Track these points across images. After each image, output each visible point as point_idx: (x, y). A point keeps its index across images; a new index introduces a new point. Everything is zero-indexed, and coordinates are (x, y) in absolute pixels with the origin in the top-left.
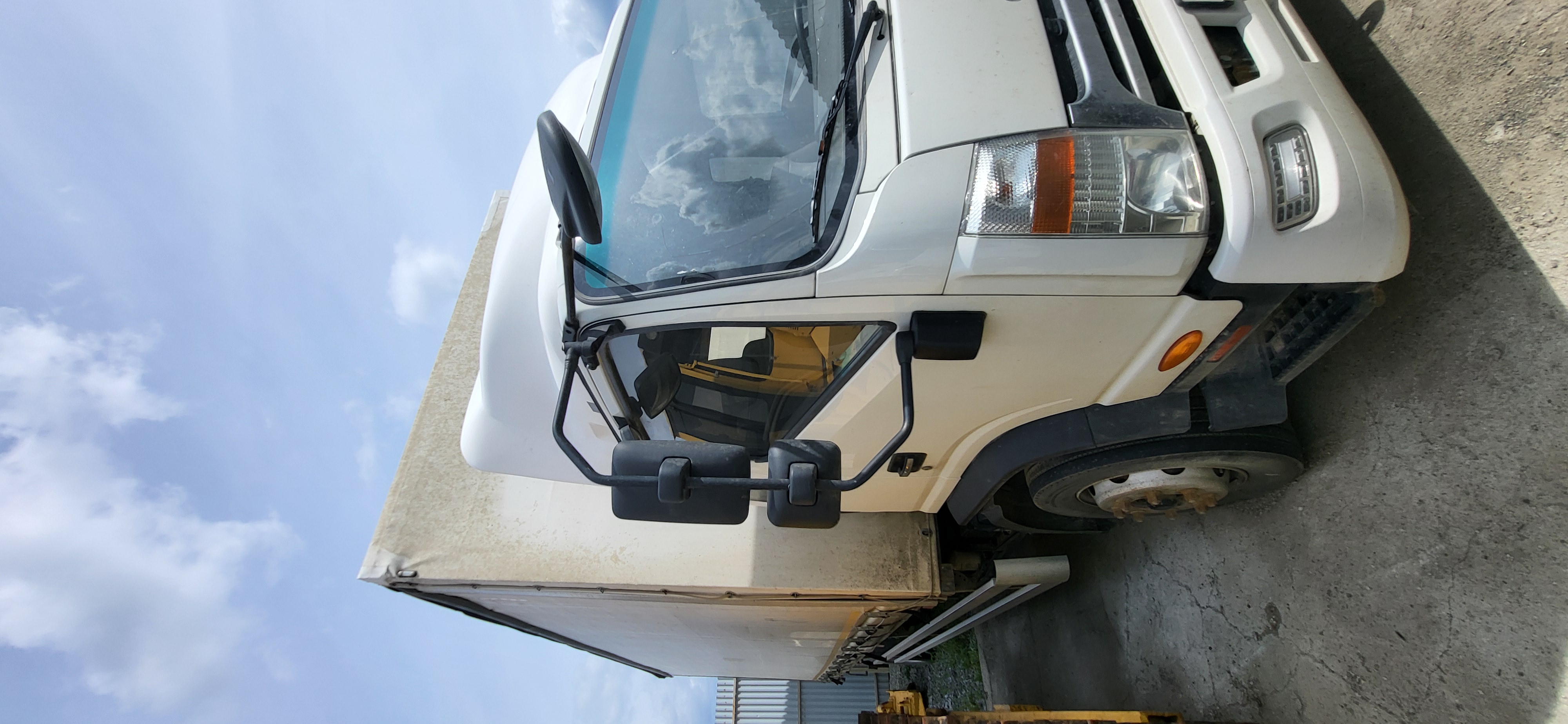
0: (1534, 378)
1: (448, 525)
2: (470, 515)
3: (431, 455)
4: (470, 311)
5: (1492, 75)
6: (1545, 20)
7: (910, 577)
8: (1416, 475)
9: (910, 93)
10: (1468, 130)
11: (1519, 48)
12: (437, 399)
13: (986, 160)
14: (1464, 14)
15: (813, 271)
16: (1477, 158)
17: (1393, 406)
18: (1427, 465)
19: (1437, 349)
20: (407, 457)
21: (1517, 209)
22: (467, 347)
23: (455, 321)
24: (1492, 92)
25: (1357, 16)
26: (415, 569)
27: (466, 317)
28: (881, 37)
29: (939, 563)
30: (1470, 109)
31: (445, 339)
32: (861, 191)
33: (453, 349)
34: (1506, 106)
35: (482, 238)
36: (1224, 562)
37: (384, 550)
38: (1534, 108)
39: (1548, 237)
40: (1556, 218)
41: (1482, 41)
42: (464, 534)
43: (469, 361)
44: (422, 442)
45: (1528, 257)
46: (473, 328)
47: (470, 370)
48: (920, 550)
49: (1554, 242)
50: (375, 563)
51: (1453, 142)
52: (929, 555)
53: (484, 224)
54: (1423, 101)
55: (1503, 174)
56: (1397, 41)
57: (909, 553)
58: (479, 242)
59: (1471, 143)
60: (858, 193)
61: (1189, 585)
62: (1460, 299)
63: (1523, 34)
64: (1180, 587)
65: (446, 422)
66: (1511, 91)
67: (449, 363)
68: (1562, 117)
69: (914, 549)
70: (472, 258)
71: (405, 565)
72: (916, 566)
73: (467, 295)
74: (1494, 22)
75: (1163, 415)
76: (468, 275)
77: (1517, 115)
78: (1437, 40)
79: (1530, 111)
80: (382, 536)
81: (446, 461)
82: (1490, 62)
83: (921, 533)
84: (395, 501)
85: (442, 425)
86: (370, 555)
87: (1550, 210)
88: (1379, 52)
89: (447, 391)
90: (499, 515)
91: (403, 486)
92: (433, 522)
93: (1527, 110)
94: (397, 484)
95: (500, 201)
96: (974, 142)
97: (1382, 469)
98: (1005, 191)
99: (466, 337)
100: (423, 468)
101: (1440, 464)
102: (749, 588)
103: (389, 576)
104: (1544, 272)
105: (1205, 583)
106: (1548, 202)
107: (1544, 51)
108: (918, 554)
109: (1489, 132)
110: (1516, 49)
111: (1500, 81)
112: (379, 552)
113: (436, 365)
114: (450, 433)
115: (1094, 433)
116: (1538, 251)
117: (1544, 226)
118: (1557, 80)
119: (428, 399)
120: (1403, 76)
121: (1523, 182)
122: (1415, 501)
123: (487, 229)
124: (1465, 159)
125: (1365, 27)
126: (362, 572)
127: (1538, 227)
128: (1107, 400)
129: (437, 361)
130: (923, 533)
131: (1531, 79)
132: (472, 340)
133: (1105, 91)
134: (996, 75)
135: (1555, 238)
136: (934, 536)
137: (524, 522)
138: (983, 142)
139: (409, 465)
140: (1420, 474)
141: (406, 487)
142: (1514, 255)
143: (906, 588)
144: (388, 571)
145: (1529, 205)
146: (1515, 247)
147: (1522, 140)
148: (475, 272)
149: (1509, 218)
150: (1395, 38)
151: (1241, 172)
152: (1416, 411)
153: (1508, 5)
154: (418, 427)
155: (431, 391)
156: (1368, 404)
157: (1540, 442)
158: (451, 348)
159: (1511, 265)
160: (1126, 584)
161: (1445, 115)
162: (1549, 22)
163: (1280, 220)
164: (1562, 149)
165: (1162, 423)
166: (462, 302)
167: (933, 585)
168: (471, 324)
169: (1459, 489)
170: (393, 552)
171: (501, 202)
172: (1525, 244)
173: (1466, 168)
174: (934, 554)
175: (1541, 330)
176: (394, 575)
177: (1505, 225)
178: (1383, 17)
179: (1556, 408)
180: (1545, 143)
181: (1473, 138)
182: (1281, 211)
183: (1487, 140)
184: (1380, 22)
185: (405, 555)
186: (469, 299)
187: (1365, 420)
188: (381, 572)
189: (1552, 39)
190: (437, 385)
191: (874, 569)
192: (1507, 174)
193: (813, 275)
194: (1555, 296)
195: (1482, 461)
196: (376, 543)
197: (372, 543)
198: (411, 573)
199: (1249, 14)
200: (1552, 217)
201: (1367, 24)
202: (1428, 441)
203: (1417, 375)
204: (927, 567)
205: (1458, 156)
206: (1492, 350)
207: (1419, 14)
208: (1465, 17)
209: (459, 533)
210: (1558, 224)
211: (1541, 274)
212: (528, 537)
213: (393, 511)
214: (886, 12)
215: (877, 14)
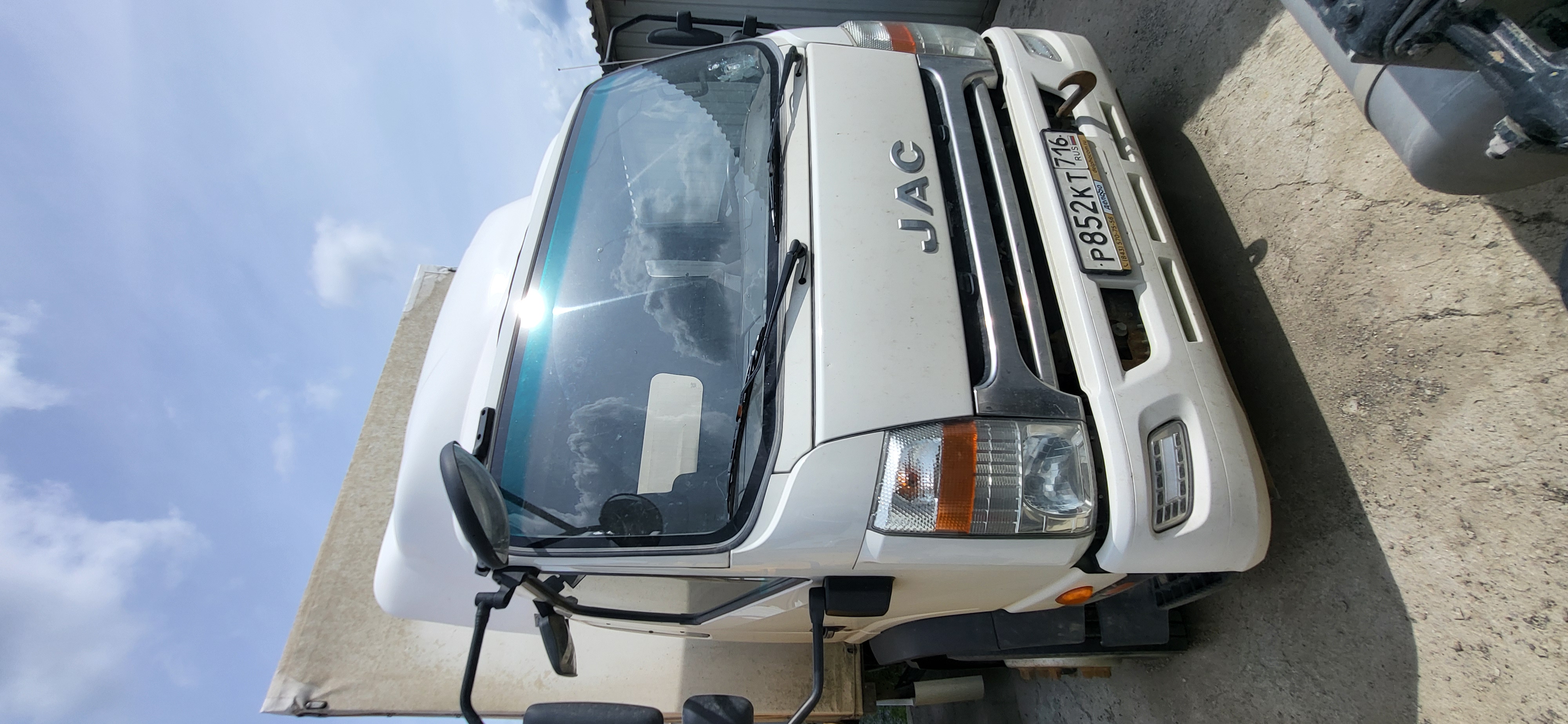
0: (1372, 640)
1: (362, 648)
2: (387, 637)
3: (344, 569)
4: (390, 403)
5: (1350, 352)
6: (1393, 322)
7: (834, 698)
8: (1278, 689)
9: (826, 365)
10: (1329, 393)
11: (1372, 338)
12: (351, 504)
13: (895, 449)
14: (1331, 286)
15: (726, 550)
16: (1335, 422)
17: (1262, 618)
18: (1286, 683)
19: (1297, 582)
20: (318, 571)
21: (1365, 483)
22: (385, 445)
23: (371, 415)
24: (1350, 367)
25: (1246, 246)
26: (325, 700)
27: (386, 410)
28: (802, 281)
29: (862, 682)
30: (1332, 374)
31: (361, 435)
32: (776, 470)
33: (370, 447)
34: (1359, 385)
35: (405, 319)
36: (1119, 704)
37: (291, 680)
38: (1381, 398)
39: (1387, 519)
40: (1394, 505)
41: (1342, 318)
42: (379, 659)
43: (388, 461)
44: (333, 554)
45: (1372, 531)
46: (393, 422)
47: (388, 471)
48: (844, 669)
49: (1391, 526)
50: (281, 694)
51: (1317, 398)
52: (853, 673)
53: (407, 303)
54: (1295, 349)
55: (1355, 446)
56: (1276, 284)
57: (834, 671)
58: (400, 324)
59: (1331, 406)
60: (773, 473)
61: (1090, 712)
62: (1317, 544)
63: (1376, 327)
64: (1082, 712)
65: (361, 531)
66: (1364, 373)
67: (366, 463)
68: (1402, 416)
69: (839, 668)
70: (392, 342)
71: (315, 695)
72: (840, 686)
73: (387, 385)
74: (1353, 304)
75: (1061, 627)
76: (388, 362)
77: (1368, 397)
78: (1308, 299)
79: (1378, 399)
80: (290, 663)
81: (361, 576)
82: (1349, 339)
83: (846, 650)
84: (305, 622)
85: (356, 535)
86: (275, 685)
87: (1390, 495)
88: (1262, 288)
89: (363, 496)
90: (418, 637)
91: (313, 605)
92: (346, 646)
93: (1376, 396)
94: (307, 603)
95: (425, 276)
96: (885, 429)
97: (1250, 672)
98: (913, 479)
99: (384, 433)
100: (335, 584)
101: (1297, 686)
102: (676, 713)
103: (296, 708)
104: (1384, 549)
105: (1104, 717)
106: (1388, 488)
107: (1391, 349)
108: (843, 673)
109: (1345, 403)
110: (1369, 337)
111: (1354, 360)
112: (285, 681)
113: (352, 465)
114: (365, 543)
115: (998, 638)
116: (1379, 528)
117: (1385, 508)
118: (1400, 380)
119: (342, 504)
120: (1280, 318)
121: (1370, 461)
122: (1276, 713)
123: (410, 309)
124: (1326, 419)
125: (1252, 258)
126: (266, 704)
127: (1380, 506)
128: (1011, 609)
129: (352, 460)
130: (849, 650)
131: (1380, 371)
132: (391, 436)
133: (1009, 373)
134: (909, 348)
135: (1393, 522)
136: (858, 653)
137: (444, 645)
138: (892, 430)
139: (319, 581)
140: (1281, 689)
141: (315, 606)
142: (1360, 523)
143: (830, 710)
144: (295, 703)
145: (1374, 483)
146: (1361, 517)
147: (1371, 421)
148: (395, 359)
149: (1358, 489)
150: (1275, 280)
151: (1126, 478)
152: (1280, 631)
153: (1365, 294)
154: (331, 537)
155: (345, 496)
156: (1242, 608)
157: (1375, 699)
158: (368, 446)
159: (1358, 532)
160: (1037, 691)
161: (1312, 371)
162: (1396, 326)
163: (1159, 521)
164: (1401, 444)
165: (1060, 634)
166: (381, 392)
167: (856, 706)
168: (389, 418)
169: (1310, 715)
170: (301, 681)
171: (426, 278)
172: (1369, 517)
173: (1326, 427)
174: (858, 673)
175: (1379, 600)
176: (301, 706)
177: (1354, 493)
178: (1266, 257)
179: (1387, 674)
180: (1388, 433)
181: (1333, 402)
182: (1160, 512)
183: (1344, 409)
184: (1264, 260)
185: (315, 684)
186: (389, 389)
187: (1239, 621)
188: (287, 703)
189: (1397, 342)
190: (352, 488)
191: (800, 689)
192: (1358, 447)
193: (727, 553)
194: (1390, 574)
195: (1329, 698)
196: (282, 671)
197: (277, 672)
198: (320, 704)
199: (1145, 282)
200: (1391, 502)
201: (1253, 257)
202: (1287, 661)
203: (1282, 599)
204: (850, 687)
205: (1320, 413)
206: (1340, 601)
207: (1296, 268)
208: (1331, 289)
209: (373, 658)
210: (1396, 510)
211: (1381, 549)
212: (448, 661)
213: (302, 634)
214: (809, 249)
215: (800, 251)
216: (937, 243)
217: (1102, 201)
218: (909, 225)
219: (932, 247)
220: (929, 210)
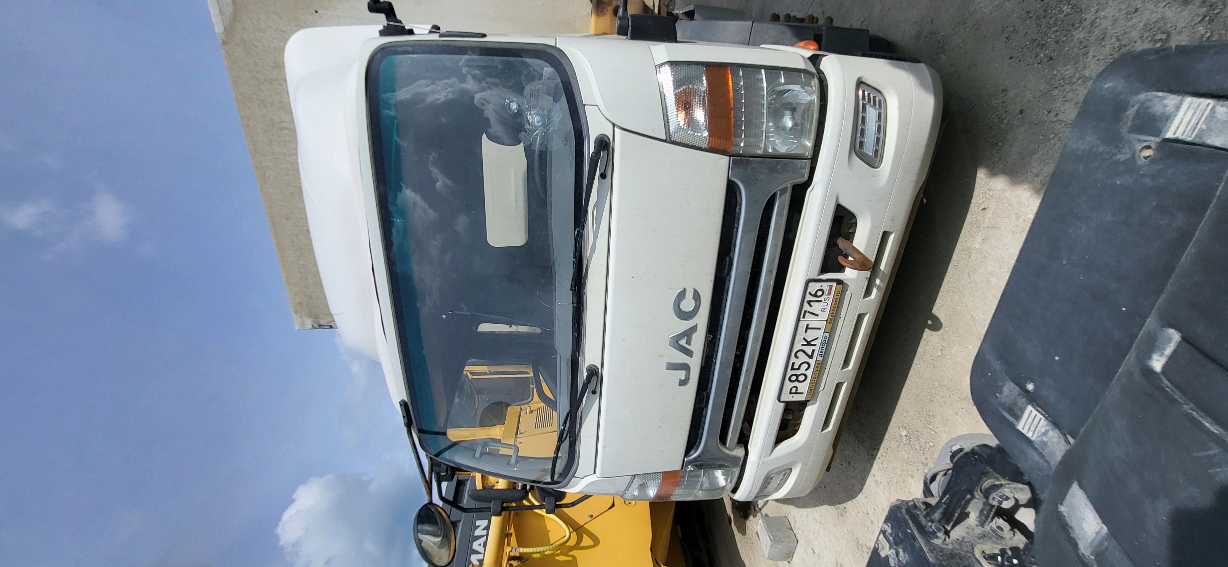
28: (594, 392)
60: (574, 477)
96: (633, 475)
214: (600, 371)
215: (594, 373)
216: (689, 379)
217: (820, 350)
218: (673, 367)
219: (683, 383)
220: (689, 353)
